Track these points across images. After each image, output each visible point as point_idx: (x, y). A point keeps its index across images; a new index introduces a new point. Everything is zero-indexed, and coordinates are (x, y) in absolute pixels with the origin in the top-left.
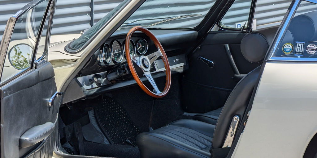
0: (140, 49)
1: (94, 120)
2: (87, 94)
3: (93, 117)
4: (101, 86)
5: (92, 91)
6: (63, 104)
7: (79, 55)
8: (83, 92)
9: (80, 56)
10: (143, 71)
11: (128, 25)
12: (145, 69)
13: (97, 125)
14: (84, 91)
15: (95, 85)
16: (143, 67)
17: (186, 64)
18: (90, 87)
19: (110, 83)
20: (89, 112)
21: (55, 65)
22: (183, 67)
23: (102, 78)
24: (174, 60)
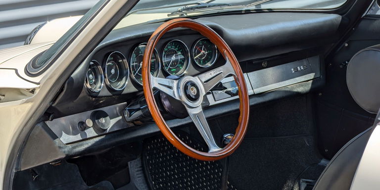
0: (201, 57)
1: (139, 177)
2: (67, 153)
3: (138, 171)
4: (106, 134)
5: (81, 145)
6: (22, 170)
7: (38, 82)
8: (57, 149)
9: (38, 84)
10: (185, 106)
11: (200, 6)
12: (190, 104)
13: (146, 185)
14: (60, 147)
15: (91, 132)
16: (185, 99)
17: (318, 76)
18: (78, 137)
19: (131, 125)
20: (129, 163)
21: (4, 96)
22: (311, 81)
23: (108, 118)
24: (293, 69)
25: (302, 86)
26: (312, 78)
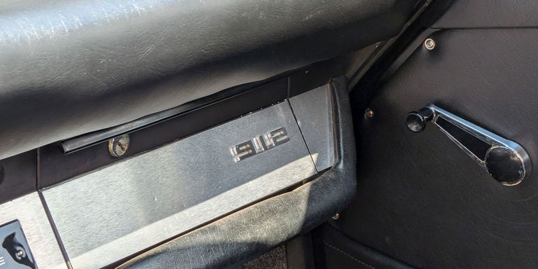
24: (233, 151)
25: (272, 212)
26: (307, 175)
